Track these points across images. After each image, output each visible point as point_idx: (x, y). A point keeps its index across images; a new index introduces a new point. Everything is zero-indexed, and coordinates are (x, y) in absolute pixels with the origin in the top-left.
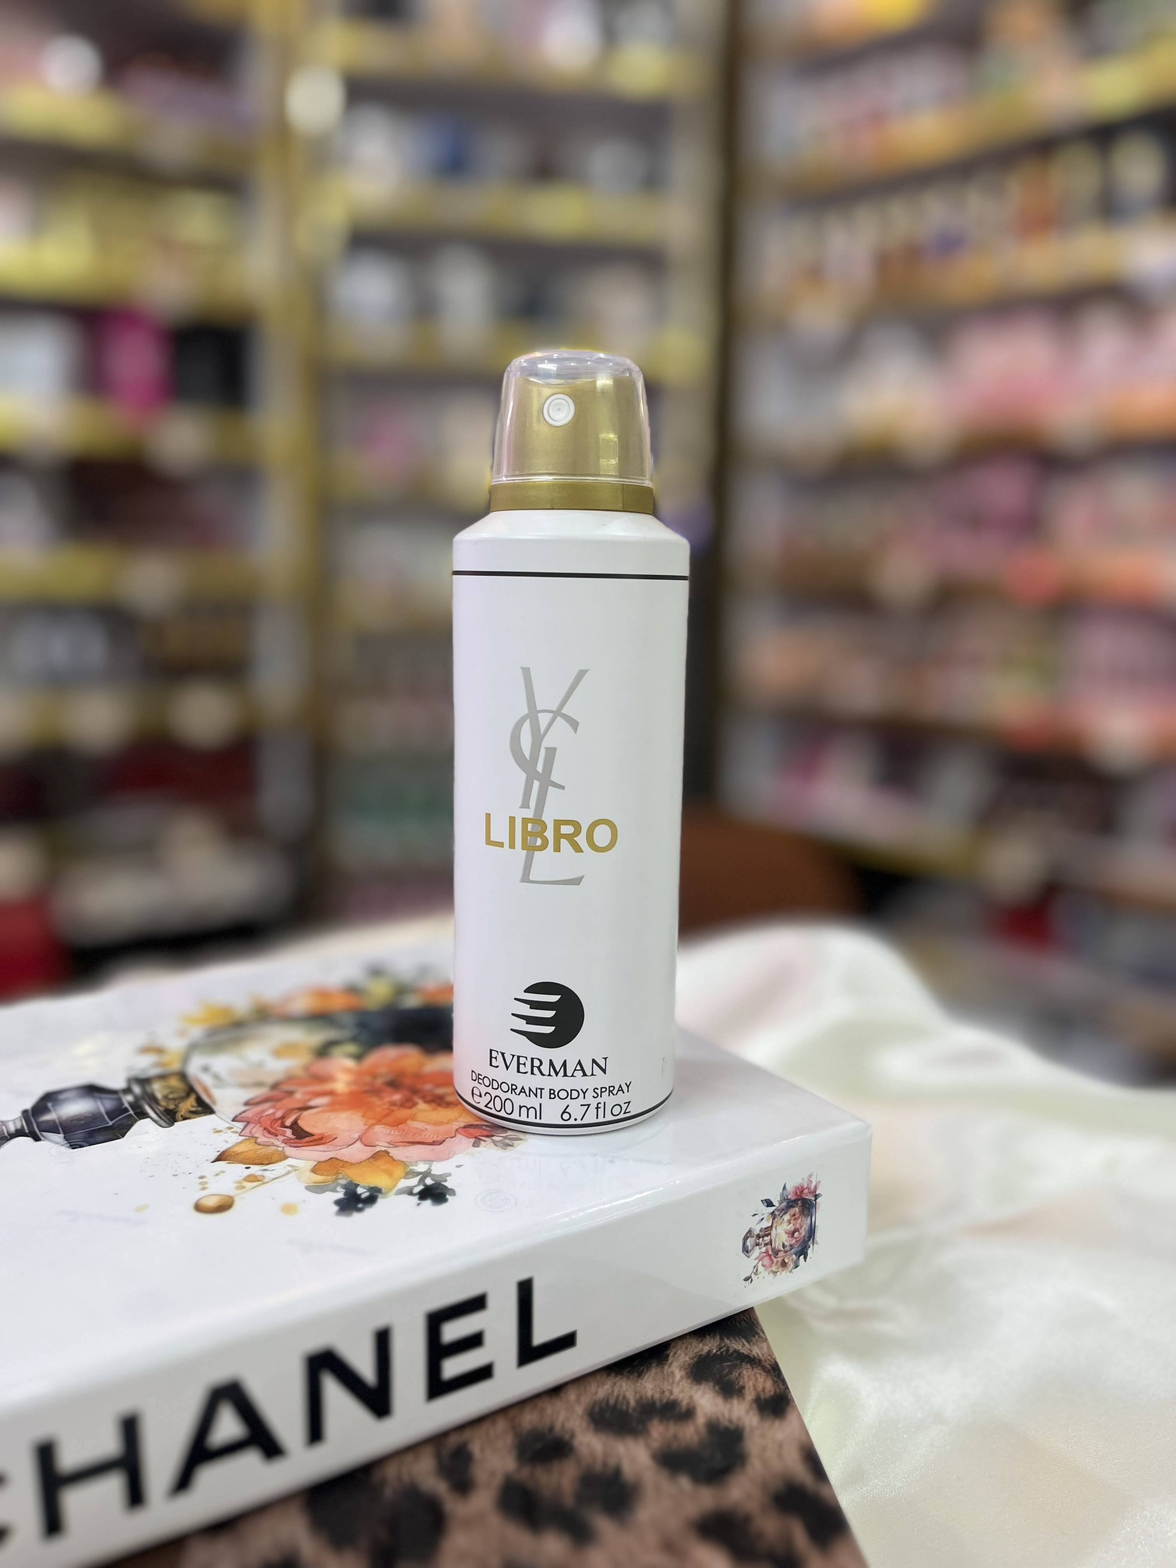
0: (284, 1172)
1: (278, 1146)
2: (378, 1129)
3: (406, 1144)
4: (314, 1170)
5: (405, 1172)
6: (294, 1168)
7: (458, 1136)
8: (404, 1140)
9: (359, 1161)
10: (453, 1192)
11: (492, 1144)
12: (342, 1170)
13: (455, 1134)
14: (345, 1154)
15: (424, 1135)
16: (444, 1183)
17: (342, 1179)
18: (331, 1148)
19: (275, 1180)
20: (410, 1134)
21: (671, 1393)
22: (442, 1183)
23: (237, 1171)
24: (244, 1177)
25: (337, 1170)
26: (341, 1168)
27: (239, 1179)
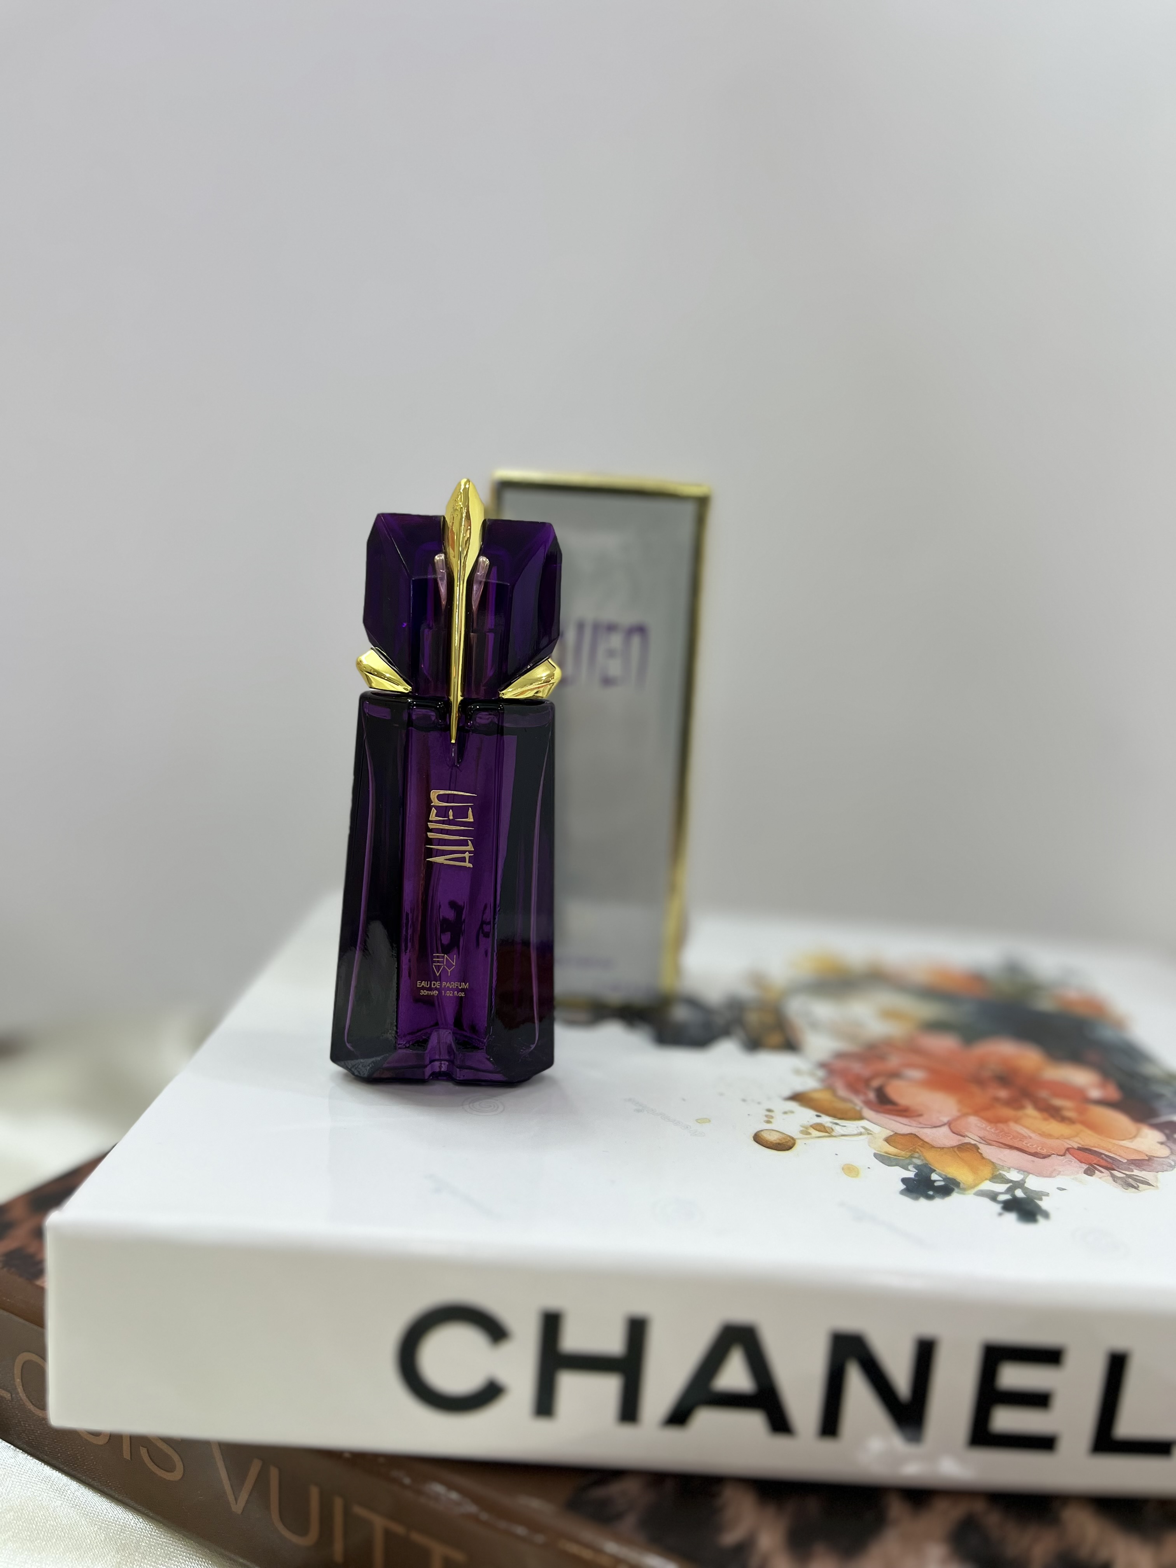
0: (855, 1132)
1: (855, 1104)
2: (973, 1120)
3: (1001, 1145)
4: (888, 1140)
5: (993, 1174)
6: (868, 1132)
7: (1068, 1156)
8: (1001, 1141)
9: (943, 1146)
10: (1046, 1215)
11: (1110, 1179)
12: (920, 1150)
13: (1065, 1152)
14: (927, 1134)
15: (1026, 1142)
16: (1039, 1202)
17: (918, 1158)
18: (914, 1124)
19: (843, 1138)
20: (1010, 1136)
22: (1035, 1200)
23: (808, 1116)
24: (811, 1124)
25: (914, 1147)
26: (919, 1147)
27: (805, 1123)
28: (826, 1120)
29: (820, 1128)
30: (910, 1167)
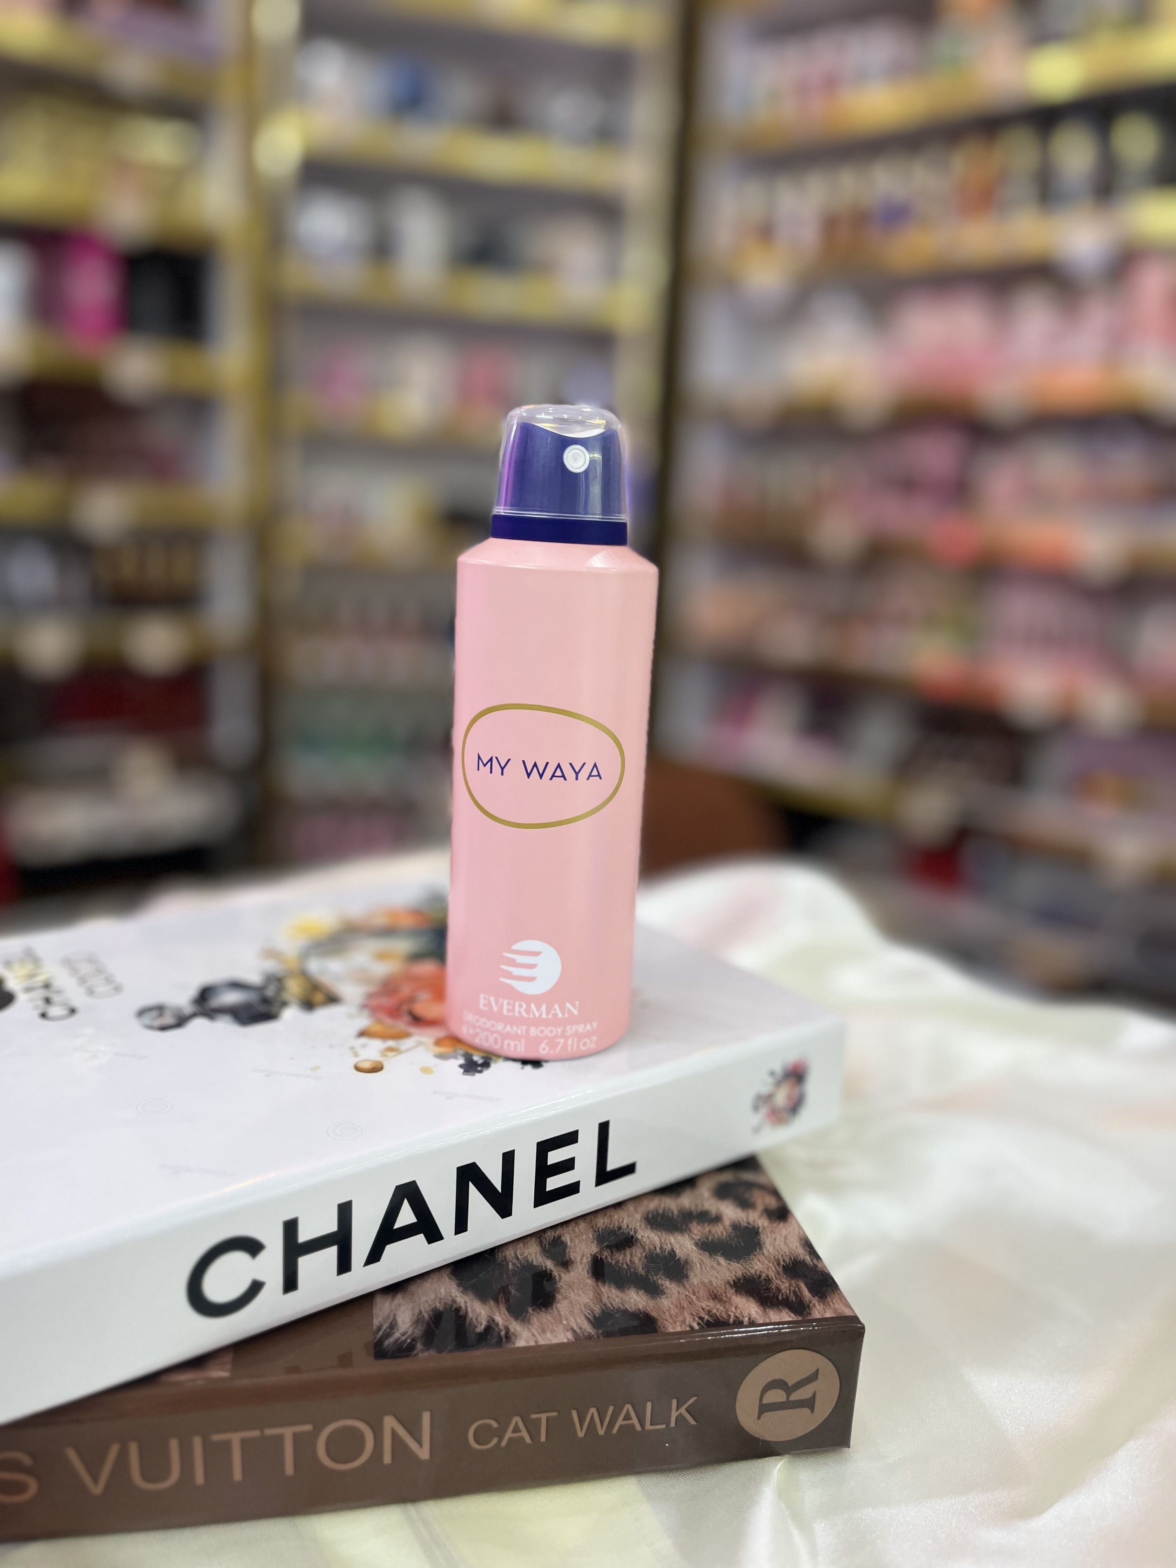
0: (413, 1045)
1: (401, 1027)
4: (435, 1044)
6: (421, 1043)
17: (459, 1050)
18: (444, 1028)
19: (409, 1051)
21: (703, 1206)
23: (378, 1043)
24: (383, 1048)
27: (379, 1049)
28: (391, 1043)
29: (390, 1049)
30: (459, 1057)
